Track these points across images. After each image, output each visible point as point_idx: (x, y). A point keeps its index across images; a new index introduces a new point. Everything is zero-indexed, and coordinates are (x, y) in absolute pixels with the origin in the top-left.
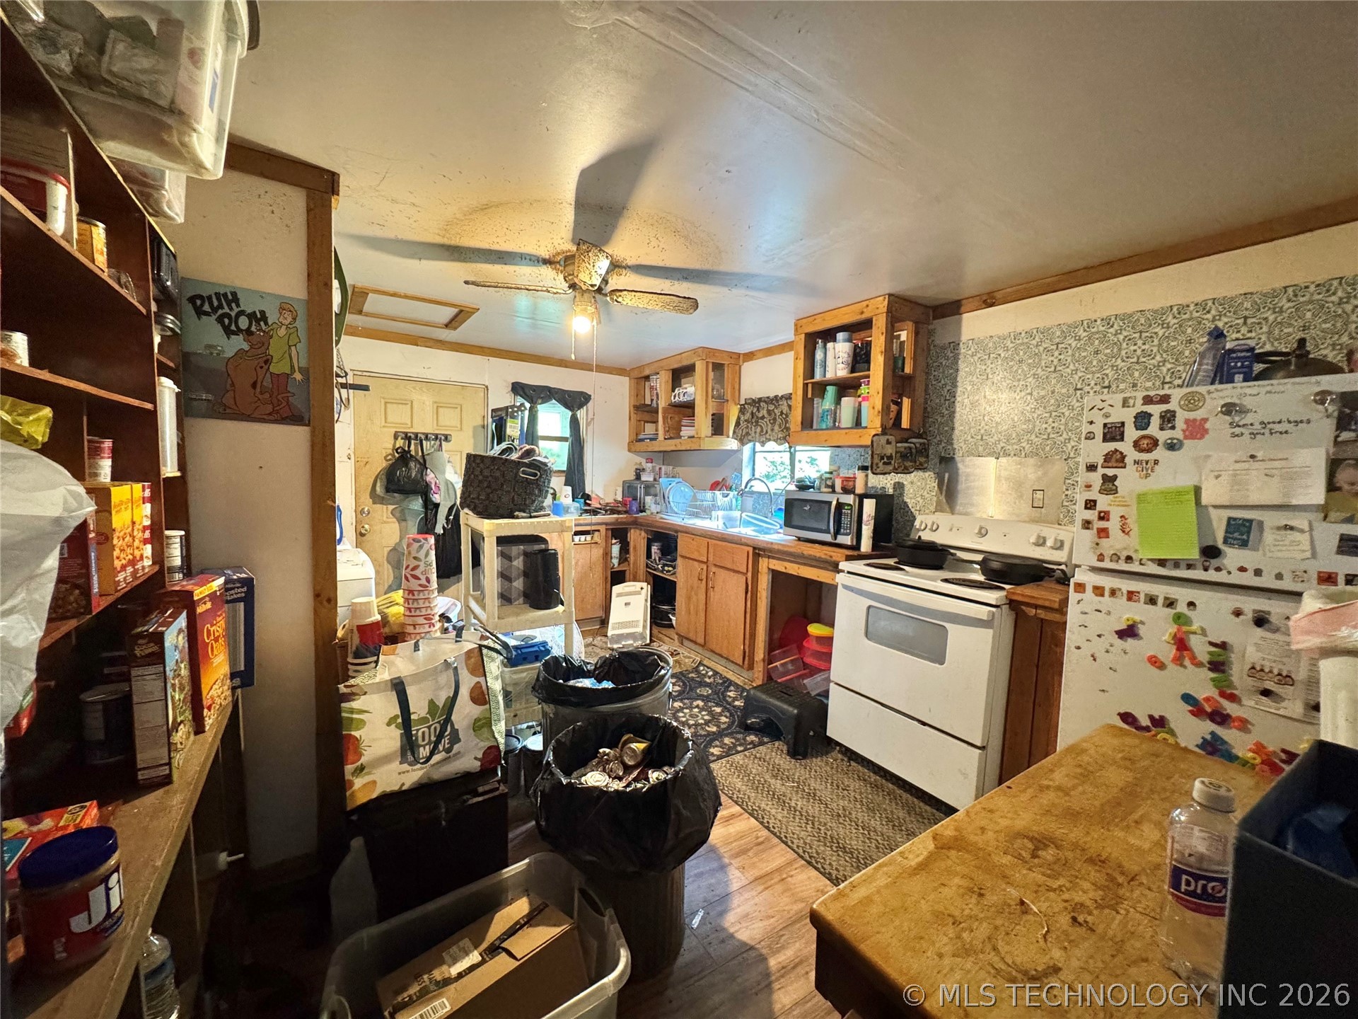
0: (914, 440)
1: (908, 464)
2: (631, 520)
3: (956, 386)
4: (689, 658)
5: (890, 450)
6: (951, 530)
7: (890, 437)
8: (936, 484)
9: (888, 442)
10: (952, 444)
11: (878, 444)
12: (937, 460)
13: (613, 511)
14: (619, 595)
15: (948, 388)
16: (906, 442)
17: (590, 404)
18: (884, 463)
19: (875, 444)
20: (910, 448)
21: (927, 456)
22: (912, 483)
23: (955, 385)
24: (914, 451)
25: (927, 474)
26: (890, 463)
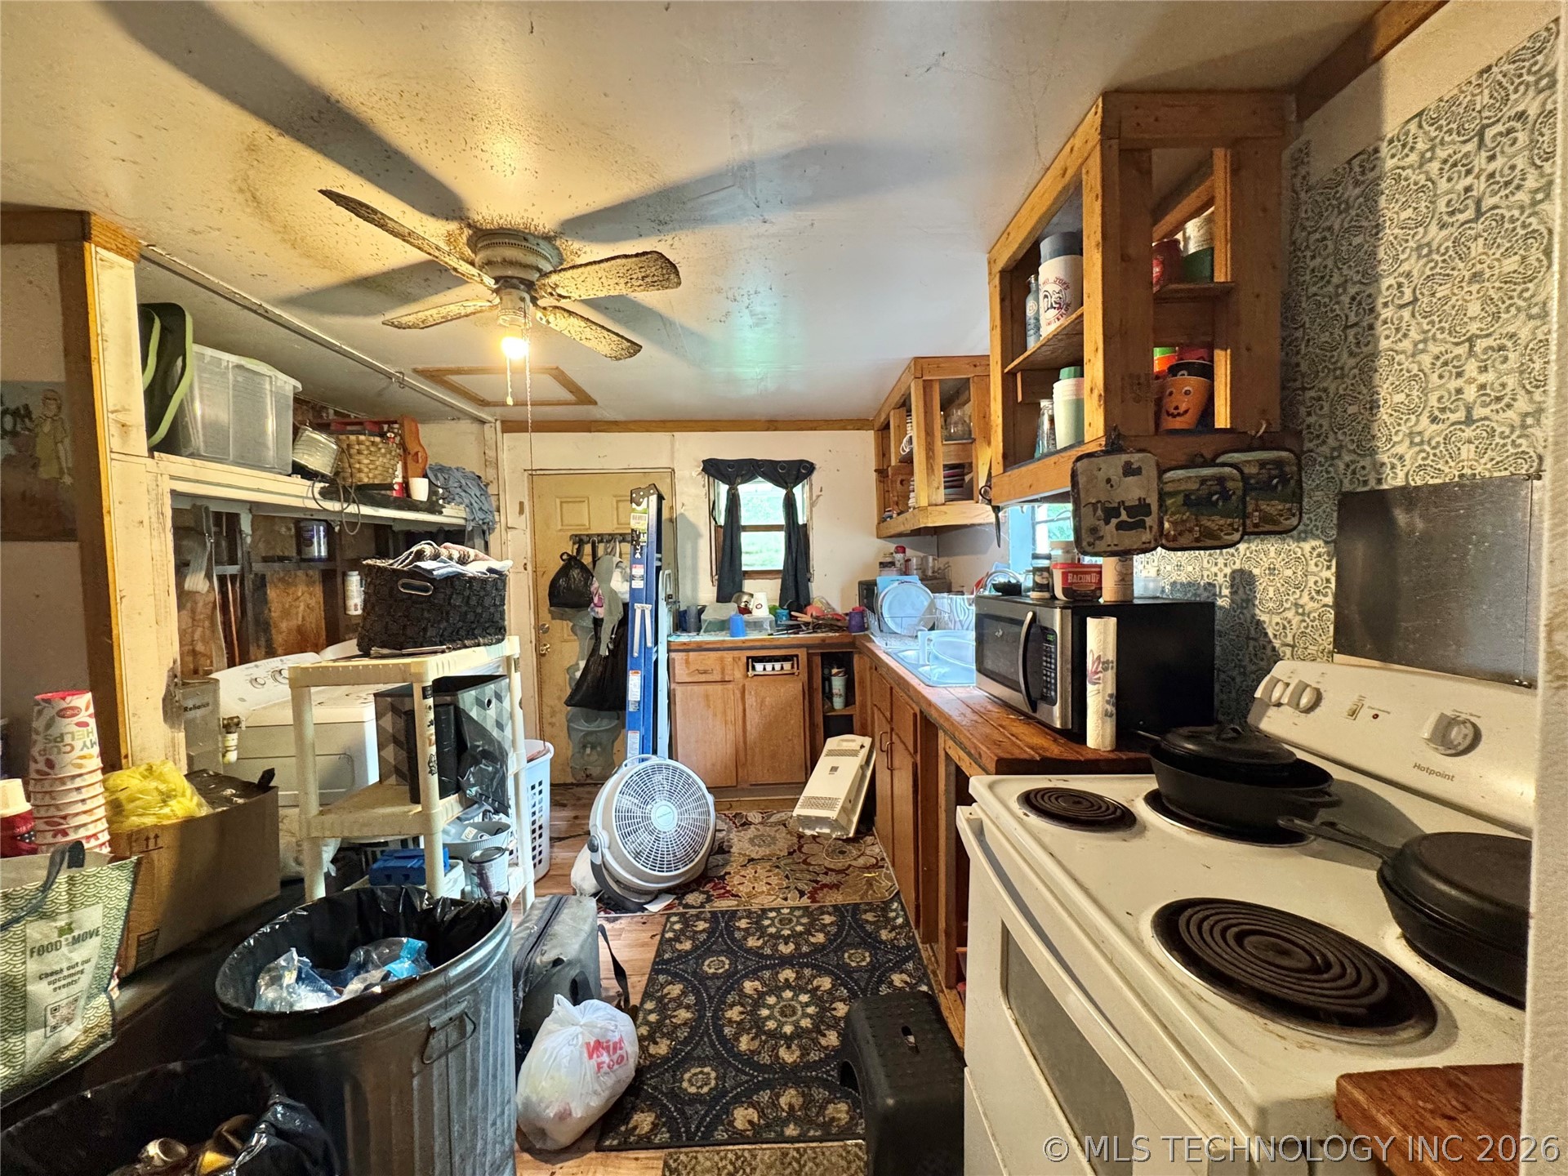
0: (1237, 457)
1: (1214, 522)
2: (846, 640)
3: (1376, 279)
4: (890, 879)
5: (1133, 490)
6: (1353, 713)
7: (1136, 458)
8: (1330, 574)
9: (1129, 470)
10: (1373, 452)
11: (1092, 479)
12: (1330, 507)
13: (832, 627)
14: (831, 753)
15: (1352, 290)
16: (1212, 463)
17: (815, 476)
18: (1121, 526)
19: (1082, 480)
20: (1221, 480)
21: (1297, 496)
22: (1272, 570)
23: (1370, 277)
24: (1235, 486)
25: (1307, 546)
26: (1141, 525)
